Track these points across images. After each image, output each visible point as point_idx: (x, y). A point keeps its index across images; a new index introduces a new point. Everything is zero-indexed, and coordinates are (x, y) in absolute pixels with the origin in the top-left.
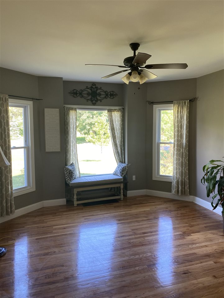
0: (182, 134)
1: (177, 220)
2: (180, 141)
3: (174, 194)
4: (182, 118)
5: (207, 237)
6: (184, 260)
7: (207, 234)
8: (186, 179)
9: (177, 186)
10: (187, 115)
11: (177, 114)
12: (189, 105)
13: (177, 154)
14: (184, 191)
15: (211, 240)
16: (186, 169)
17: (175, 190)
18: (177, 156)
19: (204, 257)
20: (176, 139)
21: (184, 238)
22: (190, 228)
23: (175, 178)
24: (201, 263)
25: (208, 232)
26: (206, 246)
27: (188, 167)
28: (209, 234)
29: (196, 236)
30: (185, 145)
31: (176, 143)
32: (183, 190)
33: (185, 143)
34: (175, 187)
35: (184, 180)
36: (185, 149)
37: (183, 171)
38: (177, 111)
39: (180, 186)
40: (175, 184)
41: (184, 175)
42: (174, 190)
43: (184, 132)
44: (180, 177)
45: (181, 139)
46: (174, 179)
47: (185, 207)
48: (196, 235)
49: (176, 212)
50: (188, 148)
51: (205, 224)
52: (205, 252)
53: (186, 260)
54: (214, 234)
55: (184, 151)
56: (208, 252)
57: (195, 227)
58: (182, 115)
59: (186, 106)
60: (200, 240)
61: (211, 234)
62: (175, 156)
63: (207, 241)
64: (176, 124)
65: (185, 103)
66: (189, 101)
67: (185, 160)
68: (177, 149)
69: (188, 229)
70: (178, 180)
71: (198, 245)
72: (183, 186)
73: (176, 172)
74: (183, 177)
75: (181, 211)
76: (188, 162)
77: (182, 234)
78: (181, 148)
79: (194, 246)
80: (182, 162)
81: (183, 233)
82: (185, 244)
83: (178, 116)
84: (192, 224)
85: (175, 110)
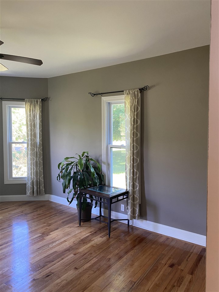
0: (35, 132)
1: (34, 222)
2: (34, 140)
3: (30, 196)
4: (34, 116)
5: (65, 232)
6: (46, 263)
7: (64, 229)
8: (41, 179)
9: (32, 187)
10: (39, 114)
11: (30, 113)
12: (41, 105)
13: (31, 153)
14: (40, 191)
15: (69, 234)
16: (40, 168)
17: (30, 191)
18: (31, 156)
19: (64, 253)
20: (29, 138)
21: (43, 239)
22: (48, 227)
23: (30, 179)
24: (63, 259)
25: (65, 227)
26: (65, 241)
27: (42, 166)
28: (67, 229)
29: (55, 234)
30: (38, 144)
31: (29, 143)
32: (38, 190)
33: (39, 142)
34: (30, 188)
35: (39, 180)
36: (39, 148)
37: (38, 171)
38: (29, 109)
39: (35, 187)
40: (30, 186)
41: (39, 175)
42: (28, 192)
43: (38, 131)
44: (35, 177)
45: (34, 138)
46: (28, 180)
47: (42, 207)
48: (56, 232)
49: (32, 214)
50: (42, 147)
51: (62, 219)
52: (65, 247)
53: (47, 262)
54: (71, 227)
55: (39, 150)
56: (67, 246)
57: (53, 225)
58: (35, 113)
59: (39, 105)
60: (59, 237)
61: (69, 228)
62: (29, 156)
63: (65, 236)
64: (29, 123)
65: (37, 102)
66: (41, 100)
67: (40, 159)
68: (31, 149)
69: (47, 229)
70: (33, 181)
71: (57, 242)
72: (38, 186)
73: (31, 173)
74: (38, 177)
75: (37, 212)
76: (42, 162)
77: (41, 236)
78: (35, 147)
79: (54, 244)
80: (37, 162)
81: (42, 234)
82: (45, 245)
83: (30, 115)
84: (50, 222)
85: (27, 109)
